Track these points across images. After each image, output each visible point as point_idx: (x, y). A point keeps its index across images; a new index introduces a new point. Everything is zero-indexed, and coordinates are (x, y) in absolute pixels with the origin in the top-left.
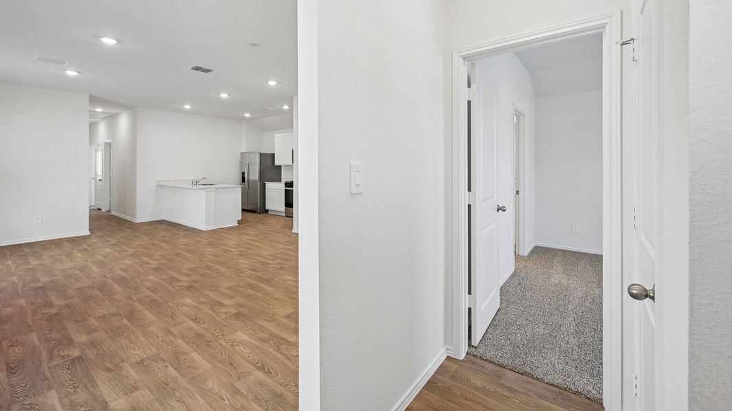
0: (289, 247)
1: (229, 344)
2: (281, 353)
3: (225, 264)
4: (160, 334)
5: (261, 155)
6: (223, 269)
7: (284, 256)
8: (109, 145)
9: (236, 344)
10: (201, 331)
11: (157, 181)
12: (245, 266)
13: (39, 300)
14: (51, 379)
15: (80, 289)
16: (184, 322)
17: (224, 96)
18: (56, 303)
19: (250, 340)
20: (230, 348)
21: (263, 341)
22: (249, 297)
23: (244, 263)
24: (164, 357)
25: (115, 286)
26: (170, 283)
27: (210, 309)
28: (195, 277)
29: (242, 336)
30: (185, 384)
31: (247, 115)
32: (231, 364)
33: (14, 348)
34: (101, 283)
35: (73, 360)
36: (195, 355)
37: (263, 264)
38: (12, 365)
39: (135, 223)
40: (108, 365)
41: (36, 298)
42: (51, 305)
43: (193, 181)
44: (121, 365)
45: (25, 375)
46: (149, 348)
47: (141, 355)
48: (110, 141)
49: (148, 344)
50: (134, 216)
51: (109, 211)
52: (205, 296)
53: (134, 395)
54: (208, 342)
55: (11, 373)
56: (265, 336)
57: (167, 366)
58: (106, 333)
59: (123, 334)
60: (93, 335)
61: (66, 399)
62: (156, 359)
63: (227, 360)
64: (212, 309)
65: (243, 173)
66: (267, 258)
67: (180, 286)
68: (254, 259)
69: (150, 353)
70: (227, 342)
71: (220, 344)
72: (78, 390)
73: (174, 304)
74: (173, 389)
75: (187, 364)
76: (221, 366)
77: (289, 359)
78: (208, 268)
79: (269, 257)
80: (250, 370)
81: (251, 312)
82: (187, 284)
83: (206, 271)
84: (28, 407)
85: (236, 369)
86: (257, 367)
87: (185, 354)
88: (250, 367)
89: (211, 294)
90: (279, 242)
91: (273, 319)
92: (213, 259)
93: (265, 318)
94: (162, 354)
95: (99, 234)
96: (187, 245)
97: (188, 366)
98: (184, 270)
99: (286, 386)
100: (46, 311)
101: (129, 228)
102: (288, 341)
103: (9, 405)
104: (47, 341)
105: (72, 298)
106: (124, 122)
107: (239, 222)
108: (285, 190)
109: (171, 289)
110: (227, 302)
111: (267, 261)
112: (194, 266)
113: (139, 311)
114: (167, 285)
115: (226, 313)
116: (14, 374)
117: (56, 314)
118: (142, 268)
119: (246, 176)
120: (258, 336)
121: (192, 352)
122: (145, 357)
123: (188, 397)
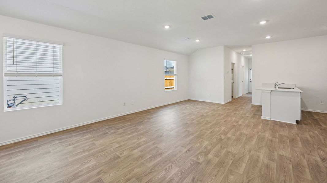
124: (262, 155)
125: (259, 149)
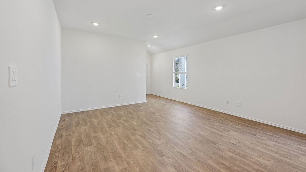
124: (102, 136)
125: (107, 140)
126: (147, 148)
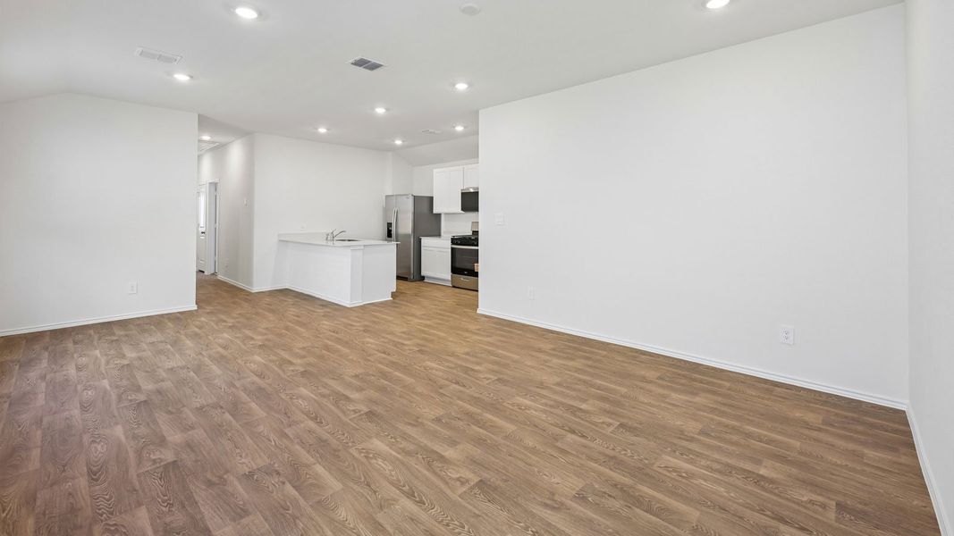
0: (428, 322)
1: (363, 455)
2: (435, 473)
3: (347, 342)
4: (272, 436)
5: (415, 198)
6: (346, 350)
7: (423, 335)
8: (214, 186)
9: (371, 456)
10: (326, 436)
11: (279, 235)
12: (373, 346)
13: (125, 382)
14: (140, 492)
15: (172, 369)
16: (302, 422)
17: (380, 111)
18: (145, 387)
19: (391, 451)
20: (364, 460)
21: (408, 453)
22: (383, 390)
23: (371, 341)
24: (280, 470)
25: (214, 367)
26: (280, 366)
27: (333, 405)
28: (312, 360)
29: (379, 445)
30: (309, 510)
31: (398, 142)
32: (368, 485)
33: (96, 445)
34: (196, 362)
35: (166, 466)
36: (319, 469)
37: (396, 344)
38: (94, 469)
39: (251, 293)
40: (209, 476)
41: (121, 379)
42: (138, 389)
43: (328, 235)
44: (225, 476)
45: (109, 484)
46: (260, 456)
47: (249, 465)
48: (216, 180)
49: (259, 451)
50: (250, 283)
51: (214, 274)
52: (326, 386)
53: (244, 521)
54: (335, 450)
55: (93, 479)
56: (412, 447)
57: (284, 483)
58: (205, 431)
59: (226, 434)
60: (189, 433)
61: (158, 521)
62: (269, 471)
63: (363, 479)
64: (336, 404)
65: (389, 225)
66: (400, 337)
67: (293, 371)
68: (384, 337)
69: (261, 463)
70: (360, 453)
71: (351, 454)
72: (173, 509)
73: (287, 395)
74: (295, 518)
75: (311, 481)
76: (355, 487)
77: (447, 483)
78: (327, 348)
79: (403, 335)
80: (396, 497)
81: (387, 411)
82: (302, 369)
83: (324, 352)
84: (113, 528)
85: (375, 492)
86: (403, 492)
87: (307, 466)
88: (395, 492)
89: (332, 383)
90: (413, 315)
91: (416, 422)
92: (332, 336)
93: (406, 420)
94: (276, 465)
95: (209, 309)
96: (297, 316)
97: (312, 485)
98: (297, 351)
99: (448, 525)
100: (134, 397)
101: (246, 300)
102: (442, 457)
103: (91, 525)
104: (135, 437)
105: (163, 381)
106: (236, 154)
107: (393, 295)
108: (452, 248)
109: (283, 375)
110: (354, 395)
111: (400, 341)
112: (309, 344)
113: (244, 403)
114: (276, 369)
115: (355, 411)
116: (97, 480)
117: (145, 401)
118: (245, 344)
119: (393, 229)
120: (401, 446)
121: (314, 464)
122: (255, 467)
123: (314, 531)
126: (410, 424)
